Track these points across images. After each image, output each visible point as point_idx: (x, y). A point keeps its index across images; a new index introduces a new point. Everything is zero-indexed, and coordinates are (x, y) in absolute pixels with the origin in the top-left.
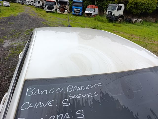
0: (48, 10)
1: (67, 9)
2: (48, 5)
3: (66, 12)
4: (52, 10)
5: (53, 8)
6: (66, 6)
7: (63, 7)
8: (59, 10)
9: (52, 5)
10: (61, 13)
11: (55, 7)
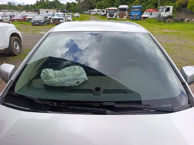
0: (109, 17)
1: (125, 15)
2: (110, 13)
3: (125, 17)
4: (112, 17)
5: (113, 15)
6: (125, 13)
7: (122, 13)
8: (118, 16)
9: (113, 13)
10: (120, 19)
11: (115, 14)
